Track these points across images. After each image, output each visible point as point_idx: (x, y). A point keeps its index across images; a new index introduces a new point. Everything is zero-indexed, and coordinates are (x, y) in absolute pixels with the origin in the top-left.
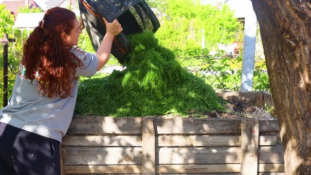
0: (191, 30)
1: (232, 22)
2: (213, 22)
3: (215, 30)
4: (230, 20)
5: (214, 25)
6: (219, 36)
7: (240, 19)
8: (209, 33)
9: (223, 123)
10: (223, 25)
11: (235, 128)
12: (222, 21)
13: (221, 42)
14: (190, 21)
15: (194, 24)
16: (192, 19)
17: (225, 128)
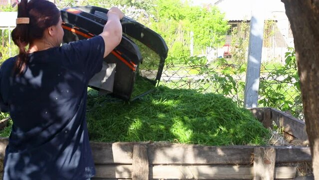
0: (179, 32)
1: (222, 25)
2: (202, 25)
3: (204, 33)
4: (220, 23)
5: (203, 28)
6: (209, 39)
7: (230, 21)
8: (198, 36)
9: (232, 152)
10: (213, 28)
11: (246, 158)
12: (212, 23)
13: (210, 45)
14: (178, 23)
15: (182, 27)
16: (180, 20)
17: (235, 157)
